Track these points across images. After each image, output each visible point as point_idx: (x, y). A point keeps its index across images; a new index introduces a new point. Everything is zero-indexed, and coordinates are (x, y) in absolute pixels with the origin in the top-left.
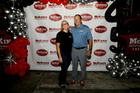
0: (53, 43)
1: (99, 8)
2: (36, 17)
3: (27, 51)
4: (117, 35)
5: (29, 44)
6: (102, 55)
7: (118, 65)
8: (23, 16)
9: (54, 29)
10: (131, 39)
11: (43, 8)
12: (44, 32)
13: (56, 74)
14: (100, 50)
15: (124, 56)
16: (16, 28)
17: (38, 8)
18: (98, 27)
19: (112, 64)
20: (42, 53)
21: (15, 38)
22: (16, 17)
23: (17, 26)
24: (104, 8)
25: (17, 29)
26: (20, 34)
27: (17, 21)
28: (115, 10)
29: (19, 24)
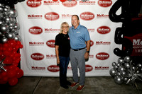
0: (50, 46)
1: (102, 5)
2: (29, 16)
3: (20, 55)
4: (122, 36)
5: (22, 47)
6: (105, 58)
7: (124, 71)
8: (14, 14)
9: (50, 30)
10: (134, 41)
11: (37, 6)
12: (39, 33)
13: (54, 81)
14: (102, 54)
15: (130, 60)
16: (4, 28)
17: (31, 6)
18: (101, 28)
19: (117, 69)
20: (37, 57)
21: (5, 40)
22: (4, 15)
23: (6, 26)
24: (108, 5)
25: (6, 30)
26: (10, 36)
27: (5, 20)
28: (120, 8)
29: (8, 24)
